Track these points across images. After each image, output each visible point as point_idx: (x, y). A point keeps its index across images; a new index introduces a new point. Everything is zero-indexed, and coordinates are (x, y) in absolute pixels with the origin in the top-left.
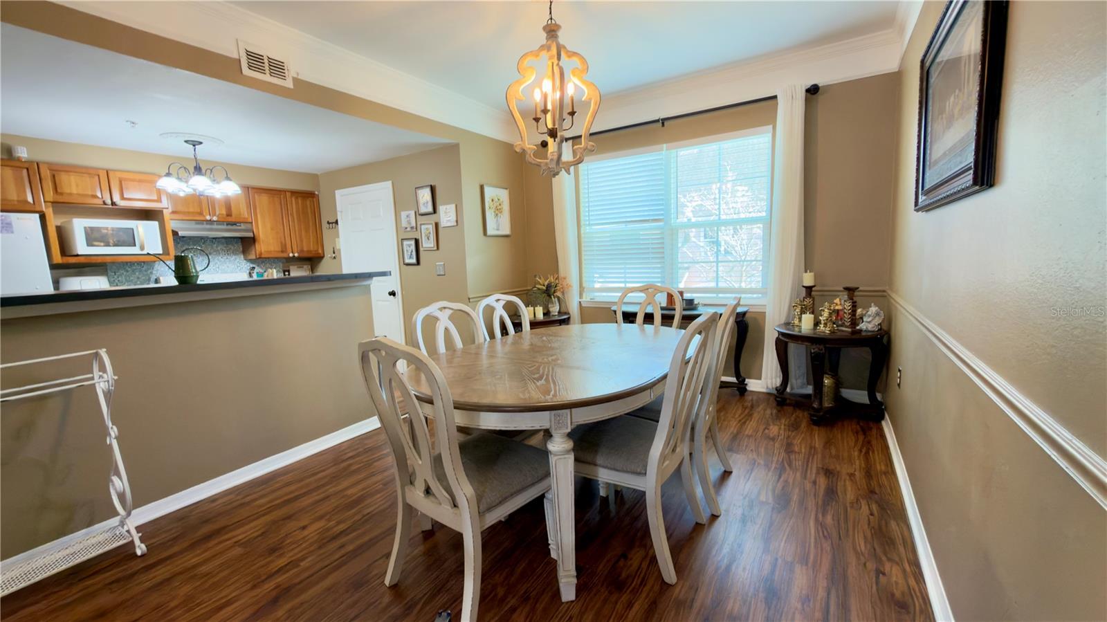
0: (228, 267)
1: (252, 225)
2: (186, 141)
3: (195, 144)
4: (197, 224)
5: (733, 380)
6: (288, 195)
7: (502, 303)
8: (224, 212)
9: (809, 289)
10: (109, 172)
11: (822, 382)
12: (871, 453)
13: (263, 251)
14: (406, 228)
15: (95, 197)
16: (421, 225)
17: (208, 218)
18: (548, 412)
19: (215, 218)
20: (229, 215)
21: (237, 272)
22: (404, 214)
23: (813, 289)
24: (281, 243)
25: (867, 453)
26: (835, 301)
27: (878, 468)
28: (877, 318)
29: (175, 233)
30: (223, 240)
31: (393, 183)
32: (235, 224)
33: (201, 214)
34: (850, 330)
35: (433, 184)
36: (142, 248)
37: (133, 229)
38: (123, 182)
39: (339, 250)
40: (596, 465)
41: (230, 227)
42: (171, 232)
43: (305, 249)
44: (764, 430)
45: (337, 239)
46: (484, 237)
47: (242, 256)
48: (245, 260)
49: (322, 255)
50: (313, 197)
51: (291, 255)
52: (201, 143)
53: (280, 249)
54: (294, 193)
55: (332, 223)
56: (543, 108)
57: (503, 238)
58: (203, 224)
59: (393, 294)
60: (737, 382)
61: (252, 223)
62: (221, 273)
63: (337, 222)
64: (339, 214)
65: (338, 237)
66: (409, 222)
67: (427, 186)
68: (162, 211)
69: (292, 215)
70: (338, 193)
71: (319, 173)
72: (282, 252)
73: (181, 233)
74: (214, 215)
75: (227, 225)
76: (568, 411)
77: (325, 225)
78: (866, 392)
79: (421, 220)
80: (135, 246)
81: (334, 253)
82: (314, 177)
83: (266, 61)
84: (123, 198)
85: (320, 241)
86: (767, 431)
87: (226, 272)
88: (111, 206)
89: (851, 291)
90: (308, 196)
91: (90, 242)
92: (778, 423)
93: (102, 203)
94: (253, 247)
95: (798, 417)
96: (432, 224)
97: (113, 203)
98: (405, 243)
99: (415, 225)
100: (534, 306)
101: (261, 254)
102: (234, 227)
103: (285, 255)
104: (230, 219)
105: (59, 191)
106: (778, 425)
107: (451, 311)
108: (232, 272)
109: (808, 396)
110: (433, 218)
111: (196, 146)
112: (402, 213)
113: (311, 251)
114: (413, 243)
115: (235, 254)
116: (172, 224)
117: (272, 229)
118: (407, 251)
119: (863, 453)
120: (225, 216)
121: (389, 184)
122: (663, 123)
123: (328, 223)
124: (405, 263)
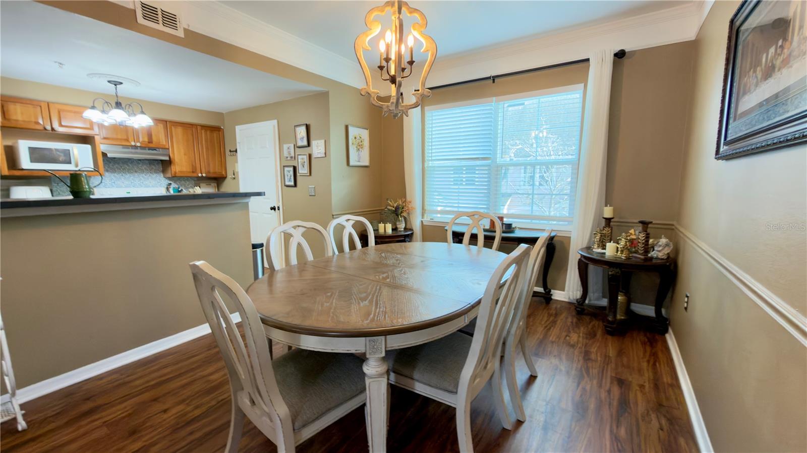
0: (150, 182)
1: (169, 151)
2: (109, 82)
3: (116, 84)
4: (123, 148)
5: (541, 290)
6: (199, 128)
7: (352, 222)
8: (146, 140)
9: (608, 220)
10: (50, 104)
11: (617, 298)
12: (657, 364)
13: (177, 171)
14: (287, 157)
15: (38, 123)
16: (298, 155)
17: (133, 144)
18: (364, 338)
19: (138, 144)
20: (150, 142)
21: (157, 187)
22: (285, 146)
23: (612, 220)
24: (193, 165)
25: (654, 364)
26: (630, 232)
27: (665, 380)
28: (667, 248)
29: (104, 155)
30: (147, 162)
31: (278, 121)
32: (155, 150)
33: (127, 140)
34: (642, 257)
35: (308, 123)
36: (77, 166)
37: (69, 150)
38: (61, 113)
39: (238, 172)
40: (412, 379)
41: (151, 152)
42: (101, 153)
43: (212, 171)
44: (567, 336)
45: (236, 164)
46: (347, 167)
47: (162, 175)
48: (164, 177)
49: (225, 176)
50: (219, 131)
51: (200, 175)
52: (121, 83)
53: (191, 171)
54: (204, 127)
55: (233, 151)
56: (385, 57)
57: (363, 168)
58: (129, 148)
59: (273, 209)
60: (543, 292)
61: (169, 149)
62: (145, 187)
63: (236, 151)
64: (238, 145)
65: (237, 162)
66: (289, 153)
67: (303, 125)
68: (94, 137)
69: (202, 144)
70: (238, 128)
71: (224, 112)
72: (193, 172)
73: (109, 155)
74: (138, 141)
75: (149, 149)
76: (383, 338)
77: (228, 153)
78: (653, 308)
79: (298, 151)
80: (71, 163)
81: (234, 175)
82: (219, 115)
83: (160, 13)
84: (61, 125)
85: (223, 164)
86: (568, 338)
87: (149, 187)
88: (51, 132)
89: (645, 224)
90: (216, 129)
91: (33, 160)
92: (578, 332)
93: (43, 129)
94: (170, 169)
95: (594, 326)
96: (306, 155)
97: (53, 129)
98: (286, 169)
99: (293, 155)
100: (385, 223)
101: (175, 173)
102: (155, 152)
103: (195, 175)
104: (151, 145)
105: (7, 117)
106: (577, 333)
107: (305, 229)
108: (153, 187)
109: (603, 308)
110: (307, 150)
111: (117, 86)
113: (216, 172)
114: (292, 169)
115: (156, 173)
116: (102, 147)
117: (185, 154)
118: (287, 175)
119: (651, 365)
120: (147, 143)
121: (275, 122)
122: (494, 80)
123: (230, 151)
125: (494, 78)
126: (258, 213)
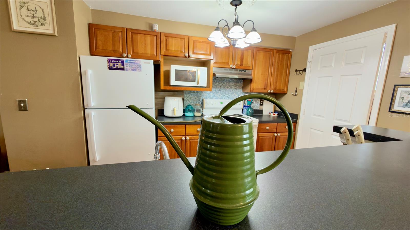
0: (234, 96)
1: (252, 71)
2: (232, 3)
3: (237, 4)
4: (225, 70)
6: (275, 51)
8: (239, 63)
10: (190, 37)
13: (254, 88)
15: (181, 52)
17: (231, 66)
19: (234, 67)
20: (241, 65)
24: (265, 83)
29: (214, 75)
30: (235, 80)
31: (397, 26)
32: (243, 71)
33: (228, 63)
36: (198, 83)
38: (195, 44)
41: (240, 72)
42: (212, 73)
43: (277, 88)
45: (301, 83)
47: (242, 90)
48: (243, 92)
49: (286, 93)
50: (289, 54)
51: (269, 91)
54: (279, 50)
55: (300, 71)
58: (228, 70)
61: (252, 70)
63: (305, 70)
65: (303, 80)
68: (210, 61)
69: (275, 65)
70: (312, 48)
71: (296, 37)
73: (217, 75)
74: (234, 64)
75: (240, 71)
77: (293, 72)
81: (296, 91)
82: (292, 39)
84: (194, 53)
88: (188, 58)
90: (286, 53)
93: (184, 56)
94: (250, 84)
97: (189, 56)
102: (243, 72)
103: (266, 91)
104: (242, 67)
112: (406, 58)
113: (280, 89)
115: (239, 89)
116: (213, 70)
117: (262, 74)
118: (403, 98)
120: (239, 65)
123: (295, 71)
124: (391, 110)
126: (323, 132)
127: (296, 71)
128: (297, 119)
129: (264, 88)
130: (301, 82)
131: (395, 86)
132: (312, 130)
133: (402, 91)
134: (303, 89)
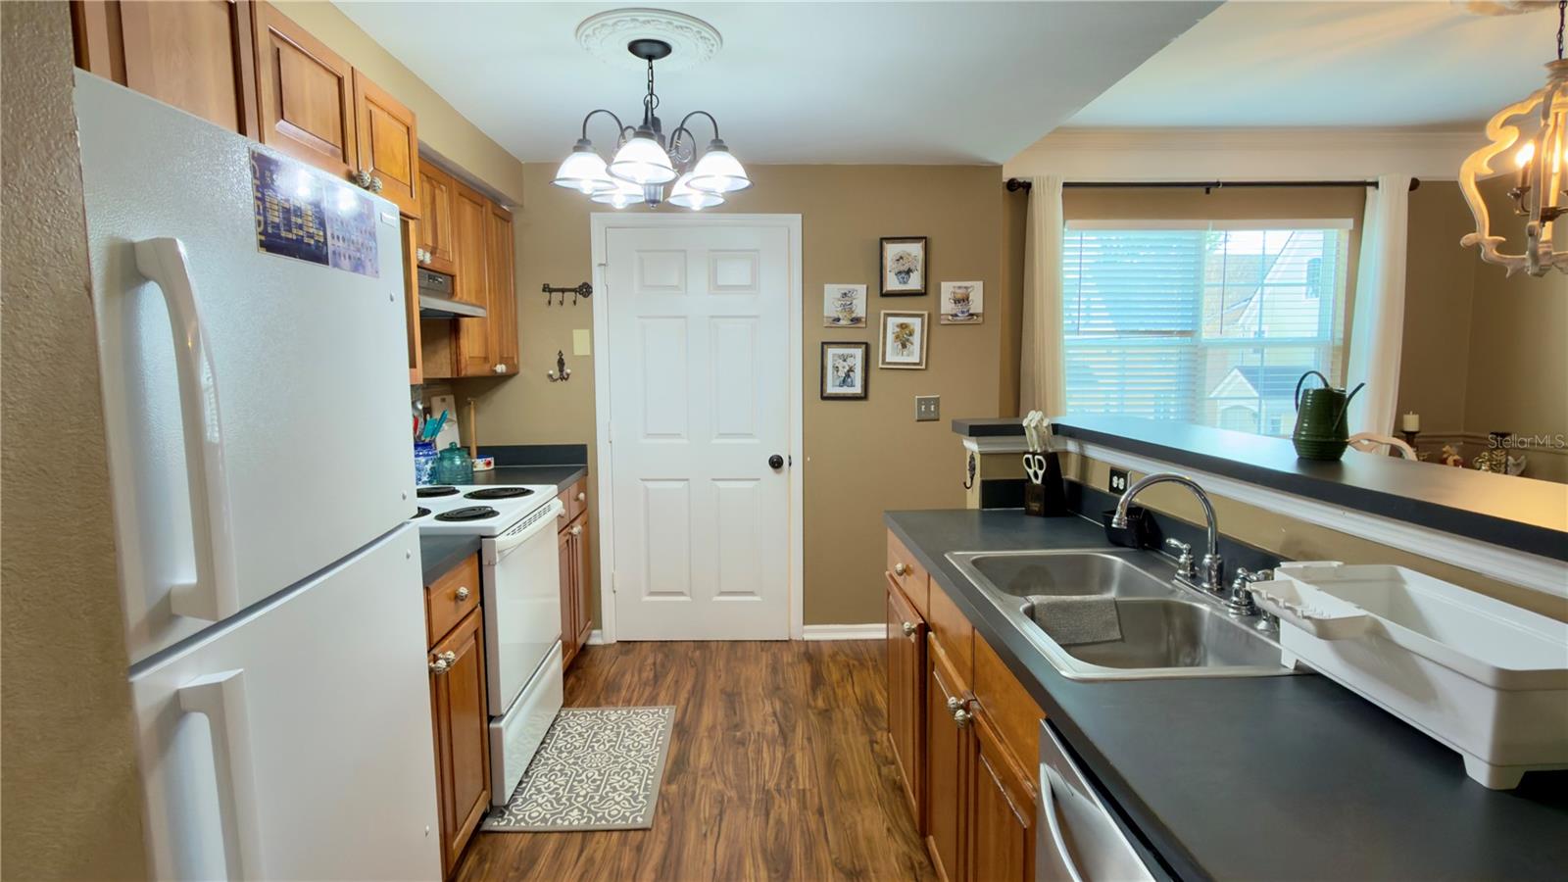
1: (455, 284)
2: (634, 45)
6: (490, 207)
8: (429, 241)
9: (1411, 435)
10: (354, 75)
13: (467, 356)
14: (838, 320)
16: (884, 316)
17: (421, 255)
19: (427, 257)
20: (434, 249)
22: (832, 292)
23: (1417, 435)
24: (485, 336)
31: (804, 219)
32: (436, 278)
35: (928, 236)
39: (589, 361)
43: (505, 354)
45: (577, 332)
49: (517, 370)
50: (507, 221)
51: (498, 368)
52: (668, 51)
55: (563, 291)
59: (776, 463)
61: (455, 276)
63: (586, 290)
64: (598, 271)
65: (588, 324)
66: (848, 308)
67: (910, 239)
70: (600, 221)
71: (525, 162)
75: (429, 276)
77: (532, 294)
79: (887, 305)
81: (561, 363)
85: (514, 333)
89: (1500, 437)
90: (504, 216)
98: (833, 351)
99: (865, 316)
104: (437, 264)
112: (827, 287)
113: (508, 359)
114: (859, 352)
117: (476, 297)
118: (837, 369)
120: (431, 252)
121: (790, 219)
122: (1208, 192)
123: (544, 290)
124: (825, 395)
125: (1208, 187)
126: (687, 480)
127: (547, 289)
128: (585, 462)
129: (483, 355)
130: (574, 331)
131: (823, 343)
132: (650, 485)
133: (834, 355)
134: (589, 353)
